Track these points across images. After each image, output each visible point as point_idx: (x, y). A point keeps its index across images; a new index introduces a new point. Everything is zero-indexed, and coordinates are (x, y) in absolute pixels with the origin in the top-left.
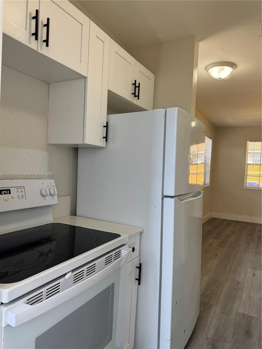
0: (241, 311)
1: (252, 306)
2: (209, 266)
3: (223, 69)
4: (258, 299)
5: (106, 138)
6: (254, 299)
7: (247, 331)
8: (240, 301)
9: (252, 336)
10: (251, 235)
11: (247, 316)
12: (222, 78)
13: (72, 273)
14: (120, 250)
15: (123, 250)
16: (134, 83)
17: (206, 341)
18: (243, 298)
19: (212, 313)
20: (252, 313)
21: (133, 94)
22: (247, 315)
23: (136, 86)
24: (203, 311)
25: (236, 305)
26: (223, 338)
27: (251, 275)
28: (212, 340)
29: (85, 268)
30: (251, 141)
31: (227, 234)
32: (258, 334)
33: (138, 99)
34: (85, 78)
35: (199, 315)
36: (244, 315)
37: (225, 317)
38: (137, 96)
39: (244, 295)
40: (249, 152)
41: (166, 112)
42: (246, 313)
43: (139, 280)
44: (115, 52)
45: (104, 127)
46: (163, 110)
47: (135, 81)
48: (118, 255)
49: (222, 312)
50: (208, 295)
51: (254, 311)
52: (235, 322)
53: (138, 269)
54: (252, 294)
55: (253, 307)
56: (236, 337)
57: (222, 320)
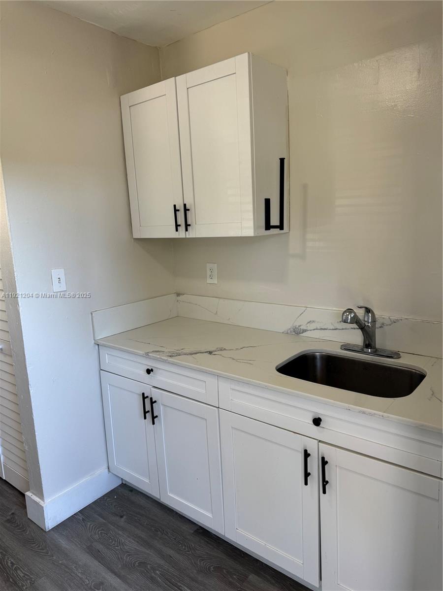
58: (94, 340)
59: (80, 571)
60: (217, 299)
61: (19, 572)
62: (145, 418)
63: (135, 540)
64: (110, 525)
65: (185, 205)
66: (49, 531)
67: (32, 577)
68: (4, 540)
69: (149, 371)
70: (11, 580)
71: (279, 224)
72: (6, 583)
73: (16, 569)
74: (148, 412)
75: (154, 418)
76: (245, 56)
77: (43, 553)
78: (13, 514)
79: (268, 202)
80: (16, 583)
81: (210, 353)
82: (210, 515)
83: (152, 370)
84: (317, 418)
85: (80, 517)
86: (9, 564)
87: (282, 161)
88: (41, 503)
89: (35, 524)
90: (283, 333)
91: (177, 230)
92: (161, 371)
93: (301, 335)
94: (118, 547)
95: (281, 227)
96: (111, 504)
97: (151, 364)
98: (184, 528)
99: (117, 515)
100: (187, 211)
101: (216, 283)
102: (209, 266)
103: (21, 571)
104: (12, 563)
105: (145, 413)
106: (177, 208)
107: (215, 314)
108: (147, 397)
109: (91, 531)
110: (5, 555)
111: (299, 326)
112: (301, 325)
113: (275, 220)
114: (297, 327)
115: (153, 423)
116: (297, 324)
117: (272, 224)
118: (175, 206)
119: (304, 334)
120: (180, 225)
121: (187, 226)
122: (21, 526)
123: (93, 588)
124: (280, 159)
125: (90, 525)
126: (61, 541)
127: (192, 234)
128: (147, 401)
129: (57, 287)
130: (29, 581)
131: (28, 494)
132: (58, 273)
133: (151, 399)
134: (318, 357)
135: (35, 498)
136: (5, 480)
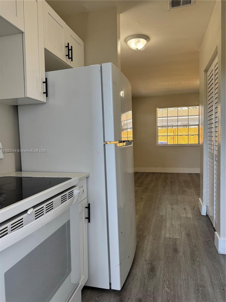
0: (167, 236)
2: (138, 207)
3: (139, 41)
4: (178, 225)
5: (46, 93)
6: (176, 226)
7: (174, 249)
9: (179, 252)
10: (165, 181)
11: (172, 239)
12: (139, 49)
13: (33, 209)
14: (73, 191)
15: (75, 191)
16: (67, 46)
17: (145, 262)
18: (167, 226)
19: (146, 241)
20: (175, 236)
21: (67, 56)
23: (69, 49)
24: (139, 241)
25: (163, 233)
26: (158, 258)
27: (170, 209)
28: (150, 260)
29: (44, 205)
30: (159, 108)
31: (147, 182)
32: (183, 250)
33: (72, 61)
34: (22, 33)
35: (137, 245)
36: (170, 238)
37: (156, 242)
38: (70, 58)
39: (168, 225)
40: (158, 117)
41: (101, 67)
42: (171, 237)
43: (88, 218)
44: (48, 13)
45: (44, 82)
46: (98, 66)
47: (68, 44)
48: (71, 195)
49: (153, 239)
50: (141, 228)
51: (177, 234)
52: (165, 245)
53: (87, 209)
54: (173, 223)
55: (176, 231)
56: (167, 255)
57: (154, 245)
59: (223, 275)
61: (197, 258)
66: (220, 254)
67: (201, 263)
68: (200, 246)
70: (193, 259)
72: (190, 258)
77: (211, 258)
78: (210, 240)
80: (194, 260)
86: (196, 254)
88: (219, 238)
89: (215, 247)
103: (199, 259)
104: (197, 254)
110: (196, 250)
122: (210, 246)
123: (224, 285)
126: (222, 260)
130: (199, 263)
131: (216, 232)
135: (218, 235)
136: (214, 228)
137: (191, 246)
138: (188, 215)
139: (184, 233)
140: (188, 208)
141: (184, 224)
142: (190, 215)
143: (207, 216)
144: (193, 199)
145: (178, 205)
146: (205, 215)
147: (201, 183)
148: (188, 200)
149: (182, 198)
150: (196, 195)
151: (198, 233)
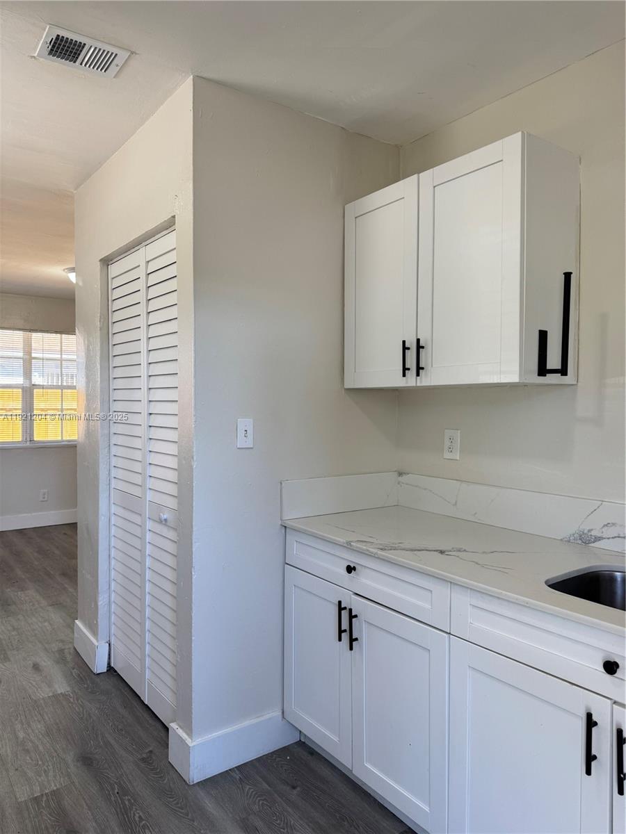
0: (23, 794)
1: (40, 763)
4: (41, 737)
6: (33, 743)
8: (7, 770)
11: (44, 799)
18: (7, 755)
20: (48, 781)
22: (42, 795)
25: (2, 788)
32: (94, 824)
36: (36, 800)
42: (37, 792)
51: (51, 774)
54: (21, 735)
55: (43, 764)
58: (281, 520)
60: (459, 483)
61: (147, 832)
62: (340, 639)
63: (309, 825)
64: (276, 795)
65: (418, 340)
66: (194, 785)
68: (135, 784)
69: (350, 569)
71: (560, 368)
73: (144, 827)
74: (345, 631)
75: (352, 640)
76: (517, 137)
77: (180, 812)
78: (151, 752)
79: (543, 336)
81: (442, 552)
82: (427, 809)
83: (354, 569)
84: (612, 661)
85: (237, 776)
86: (137, 819)
87: (568, 276)
88: (189, 741)
89: (176, 771)
90: (561, 540)
91: (404, 375)
92: (367, 570)
93: (592, 545)
94: (284, 829)
95: (563, 371)
96: (282, 767)
97: (354, 559)
98: (385, 825)
99: (288, 784)
100: (421, 350)
101: (458, 458)
102: (448, 433)
103: (150, 831)
104: (140, 817)
105: (341, 632)
106: (407, 345)
107: (453, 505)
108: (345, 608)
109: (250, 797)
110: (132, 804)
111: (589, 531)
112: (592, 530)
113: (554, 361)
114: (586, 532)
115: (351, 649)
116: (586, 528)
117: (549, 367)
118: (404, 342)
119: (597, 544)
120: (409, 369)
121: (419, 369)
122: (158, 770)
124: (565, 274)
125: (250, 788)
126: (207, 802)
127: (426, 380)
128: (345, 614)
129: (242, 442)
131: (173, 726)
132: (245, 423)
133: (351, 610)
134: (619, 579)
135: (181, 732)
136: (147, 705)
137: (113, 799)
138: (56, 686)
139: (70, 757)
140: (45, 662)
141: (57, 724)
142: (62, 687)
143: (110, 669)
144: (46, 624)
145: (9, 660)
146: (105, 671)
147: (89, 576)
148: (34, 630)
149: (10, 628)
150: (50, 608)
151: (112, 742)
